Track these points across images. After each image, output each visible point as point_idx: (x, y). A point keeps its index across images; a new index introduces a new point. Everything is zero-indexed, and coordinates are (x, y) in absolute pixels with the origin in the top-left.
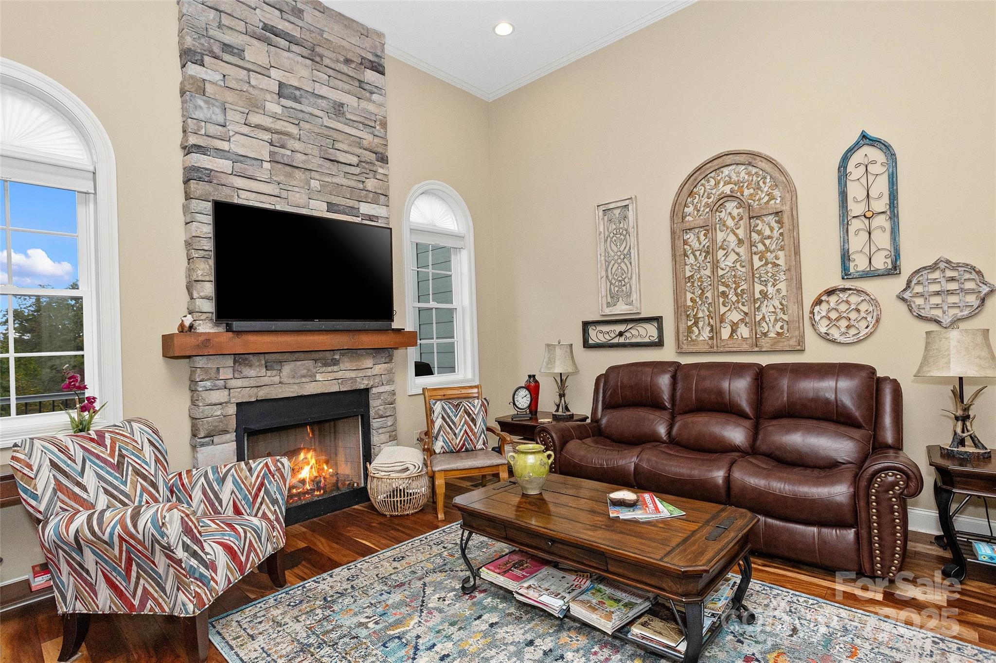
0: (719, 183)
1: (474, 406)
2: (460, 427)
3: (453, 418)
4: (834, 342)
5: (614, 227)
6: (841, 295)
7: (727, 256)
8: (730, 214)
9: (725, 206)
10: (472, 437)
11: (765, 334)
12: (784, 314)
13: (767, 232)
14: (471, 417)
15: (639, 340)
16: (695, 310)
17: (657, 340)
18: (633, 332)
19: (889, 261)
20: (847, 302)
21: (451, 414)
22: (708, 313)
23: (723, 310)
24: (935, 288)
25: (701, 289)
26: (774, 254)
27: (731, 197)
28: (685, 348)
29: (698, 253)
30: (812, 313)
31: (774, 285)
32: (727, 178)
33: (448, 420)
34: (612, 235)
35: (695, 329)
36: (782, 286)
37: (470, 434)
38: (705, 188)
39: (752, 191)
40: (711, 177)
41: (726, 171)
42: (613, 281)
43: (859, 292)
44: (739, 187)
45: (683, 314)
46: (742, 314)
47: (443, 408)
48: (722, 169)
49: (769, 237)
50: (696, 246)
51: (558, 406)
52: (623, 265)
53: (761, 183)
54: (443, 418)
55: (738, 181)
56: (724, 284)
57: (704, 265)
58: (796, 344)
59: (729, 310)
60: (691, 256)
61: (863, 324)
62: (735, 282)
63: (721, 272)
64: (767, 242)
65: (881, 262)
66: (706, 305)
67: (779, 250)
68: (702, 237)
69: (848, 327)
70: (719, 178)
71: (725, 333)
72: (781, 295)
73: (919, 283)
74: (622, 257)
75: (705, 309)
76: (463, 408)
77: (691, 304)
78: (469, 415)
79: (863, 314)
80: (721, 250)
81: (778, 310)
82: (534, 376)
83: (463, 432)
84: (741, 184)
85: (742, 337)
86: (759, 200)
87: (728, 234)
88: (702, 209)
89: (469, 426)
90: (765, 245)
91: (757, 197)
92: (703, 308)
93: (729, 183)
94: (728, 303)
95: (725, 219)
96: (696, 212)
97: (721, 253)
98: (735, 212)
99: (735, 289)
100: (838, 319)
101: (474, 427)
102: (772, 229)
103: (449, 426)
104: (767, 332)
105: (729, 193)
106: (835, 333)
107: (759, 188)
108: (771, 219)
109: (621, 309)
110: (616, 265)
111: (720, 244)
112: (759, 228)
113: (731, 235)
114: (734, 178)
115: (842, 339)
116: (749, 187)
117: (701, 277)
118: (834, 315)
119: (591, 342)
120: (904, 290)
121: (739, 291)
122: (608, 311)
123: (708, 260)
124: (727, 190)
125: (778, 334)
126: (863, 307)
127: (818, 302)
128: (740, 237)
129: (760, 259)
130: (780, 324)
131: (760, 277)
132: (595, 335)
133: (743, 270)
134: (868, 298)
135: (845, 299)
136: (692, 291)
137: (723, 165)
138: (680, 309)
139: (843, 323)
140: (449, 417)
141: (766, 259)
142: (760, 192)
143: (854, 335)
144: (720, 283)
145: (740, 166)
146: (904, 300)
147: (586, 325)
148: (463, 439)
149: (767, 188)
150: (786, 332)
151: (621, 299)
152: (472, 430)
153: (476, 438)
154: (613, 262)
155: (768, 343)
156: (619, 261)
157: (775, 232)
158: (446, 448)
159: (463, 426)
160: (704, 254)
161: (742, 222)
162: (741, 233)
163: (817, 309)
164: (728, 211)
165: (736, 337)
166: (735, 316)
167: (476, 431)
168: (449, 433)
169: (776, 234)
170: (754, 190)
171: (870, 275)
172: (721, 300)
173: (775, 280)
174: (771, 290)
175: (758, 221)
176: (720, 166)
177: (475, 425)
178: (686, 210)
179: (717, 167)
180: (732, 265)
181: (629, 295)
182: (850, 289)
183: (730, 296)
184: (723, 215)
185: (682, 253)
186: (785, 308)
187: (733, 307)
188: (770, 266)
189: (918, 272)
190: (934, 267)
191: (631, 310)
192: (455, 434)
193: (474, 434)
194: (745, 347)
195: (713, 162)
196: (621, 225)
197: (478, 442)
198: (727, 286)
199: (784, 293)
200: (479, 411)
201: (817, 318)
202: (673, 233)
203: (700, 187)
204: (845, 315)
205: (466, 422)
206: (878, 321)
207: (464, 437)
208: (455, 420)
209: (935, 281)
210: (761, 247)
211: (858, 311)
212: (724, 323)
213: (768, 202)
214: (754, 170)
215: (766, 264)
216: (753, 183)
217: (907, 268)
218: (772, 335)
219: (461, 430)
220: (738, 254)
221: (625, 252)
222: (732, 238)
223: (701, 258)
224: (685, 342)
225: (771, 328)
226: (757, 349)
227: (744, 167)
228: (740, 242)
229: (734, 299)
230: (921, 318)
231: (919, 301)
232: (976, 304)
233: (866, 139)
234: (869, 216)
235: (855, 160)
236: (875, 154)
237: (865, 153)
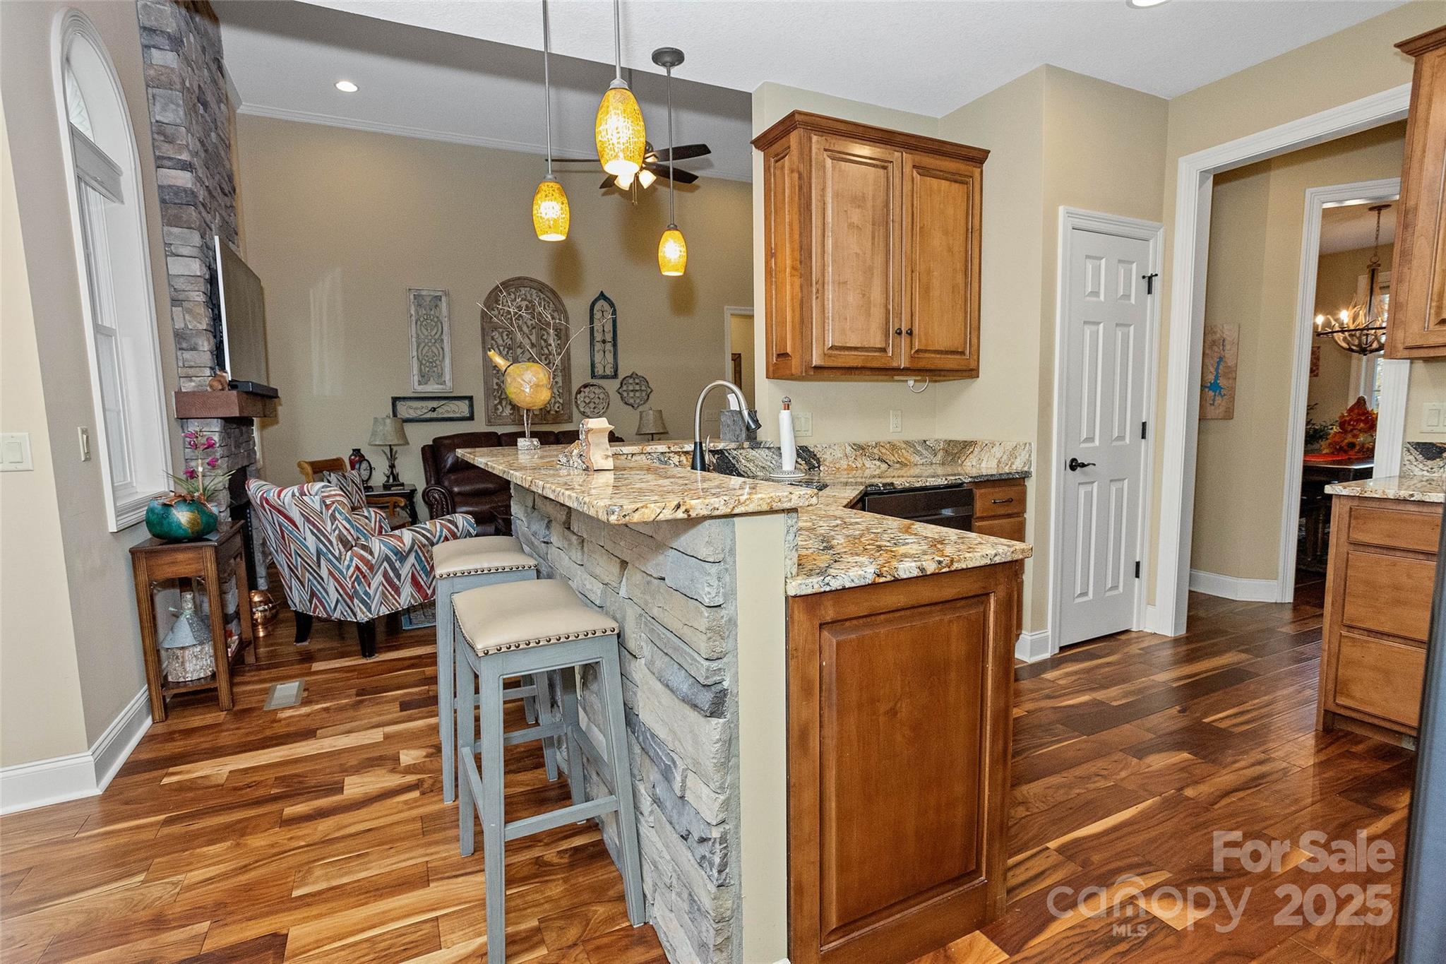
4: (587, 416)
5: (424, 312)
6: (591, 388)
8: (526, 323)
9: (523, 317)
11: (548, 412)
12: (560, 398)
13: (550, 341)
15: (451, 415)
16: (500, 392)
17: (468, 415)
18: (446, 408)
19: (613, 370)
20: (594, 392)
24: (631, 388)
25: (504, 376)
26: (554, 357)
27: (527, 311)
28: (493, 421)
29: (502, 348)
30: (576, 398)
31: (554, 378)
32: (523, 296)
34: (422, 319)
35: (499, 407)
36: (559, 379)
38: (507, 299)
40: (512, 292)
41: (523, 290)
42: (424, 362)
43: (599, 387)
44: (532, 305)
45: (491, 395)
48: (520, 288)
49: (551, 345)
50: (500, 342)
51: (388, 477)
52: (433, 348)
53: (546, 306)
55: (532, 300)
58: (568, 418)
61: (601, 407)
64: (550, 348)
65: (609, 371)
68: (505, 337)
69: (594, 408)
70: (518, 294)
72: (558, 385)
73: (625, 384)
74: (433, 341)
77: (496, 387)
79: (601, 401)
81: (556, 395)
82: (359, 450)
85: (534, 414)
88: (505, 315)
90: (548, 350)
93: (525, 300)
95: (523, 326)
96: (500, 316)
97: (519, 351)
98: (529, 323)
100: (589, 403)
102: (553, 340)
104: (550, 410)
105: (525, 307)
106: (588, 412)
107: (545, 309)
108: (553, 333)
109: (432, 388)
110: (427, 348)
111: (519, 344)
112: (545, 337)
113: (526, 338)
114: (529, 298)
115: (592, 416)
118: (587, 401)
119: (400, 416)
120: (620, 387)
122: (420, 388)
123: (510, 354)
124: (524, 304)
125: (556, 412)
126: (602, 396)
127: (579, 392)
128: (533, 342)
129: (546, 359)
130: (557, 405)
132: (405, 410)
134: (604, 390)
135: (593, 390)
136: (497, 377)
138: (488, 391)
139: (592, 406)
141: (549, 360)
143: (597, 413)
145: (533, 290)
146: (619, 393)
147: (395, 400)
149: (550, 310)
150: (561, 410)
151: (432, 379)
154: (423, 344)
156: (430, 344)
157: (555, 342)
161: (534, 331)
162: (533, 338)
163: (579, 396)
164: (524, 321)
171: (604, 377)
175: (544, 333)
176: (519, 285)
178: (493, 312)
179: (517, 286)
181: (441, 375)
182: (595, 385)
186: (561, 395)
189: (625, 377)
190: (631, 377)
191: (444, 389)
195: (515, 281)
196: (432, 312)
199: (560, 384)
201: (579, 402)
202: (483, 329)
204: (593, 401)
206: (608, 405)
209: (631, 384)
210: (546, 351)
211: (599, 398)
214: (542, 296)
215: (549, 363)
217: (621, 375)
218: (552, 412)
220: (531, 353)
221: (436, 337)
222: (527, 341)
223: (504, 353)
224: (493, 416)
225: (552, 408)
226: (545, 422)
227: (535, 291)
230: (626, 403)
231: (625, 394)
232: (646, 398)
233: (602, 296)
234: (604, 342)
235: (597, 307)
236: (606, 306)
237: (602, 302)
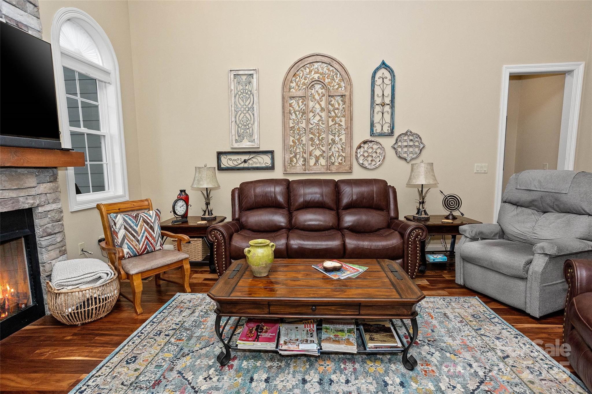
0: (311, 71)
1: (150, 216)
2: (141, 234)
3: (135, 227)
4: (365, 168)
5: (241, 88)
6: (370, 144)
7: (315, 117)
8: (317, 91)
9: (315, 86)
10: (152, 241)
11: (333, 164)
12: (343, 152)
13: (337, 106)
14: (149, 225)
15: (258, 165)
16: (295, 148)
17: (270, 166)
18: (254, 160)
19: (389, 129)
20: (372, 148)
21: (132, 225)
22: (302, 150)
23: (311, 148)
24: (405, 144)
25: (298, 135)
26: (339, 119)
27: (318, 81)
28: (289, 171)
29: (297, 113)
30: (356, 152)
31: (339, 136)
32: (316, 70)
33: (130, 229)
34: (240, 93)
35: (294, 159)
36: (343, 137)
37: (150, 239)
38: (303, 73)
39: (329, 80)
40: (307, 67)
41: (316, 65)
42: (240, 125)
43: (377, 143)
44: (323, 76)
45: (288, 150)
46: (322, 151)
47: (125, 220)
48: (314, 63)
49: (337, 109)
50: (297, 108)
51: (205, 212)
52: (247, 115)
53: (335, 77)
54: (126, 228)
55: (323, 72)
56: (312, 133)
57: (301, 121)
58: (348, 169)
59: (315, 149)
60: (293, 114)
61: (378, 159)
62: (318, 133)
63: (311, 126)
64: (336, 111)
65: (386, 129)
66: (301, 145)
67: (342, 117)
68: (300, 104)
69: (372, 161)
70: (312, 68)
71: (312, 162)
72: (342, 142)
73: (400, 141)
74: (247, 109)
75: (301, 147)
76: (142, 219)
77: (293, 144)
78: (148, 224)
79: (378, 155)
80: (311, 113)
81: (340, 150)
82: (184, 191)
83: (144, 238)
84: (324, 75)
85: (321, 165)
86: (334, 86)
87: (316, 104)
88: (301, 86)
89: (149, 233)
90: (335, 113)
91: (332, 85)
92: (300, 146)
93: (317, 73)
94: (314, 144)
95: (315, 94)
96: (297, 87)
97: (311, 114)
98: (320, 91)
99: (319, 137)
100: (368, 156)
101: (153, 233)
102: (339, 104)
103: (132, 234)
104: (334, 162)
105: (317, 79)
106: (366, 164)
107: (334, 79)
108: (339, 99)
109: (246, 144)
110: (242, 115)
111: (311, 109)
112: (332, 103)
113: (317, 104)
114: (320, 71)
115: (369, 167)
116: (329, 77)
117: (299, 128)
118: (366, 154)
119: (222, 166)
120: (395, 144)
121: (320, 138)
122: (236, 145)
123: (304, 118)
124: (316, 76)
125: (339, 163)
126: (379, 151)
127: (359, 147)
128: (322, 107)
129: (332, 121)
130: (340, 158)
131: (332, 131)
132: (226, 162)
133: (323, 126)
134: (381, 146)
135: (371, 146)
136: (293, 136)
137: (314, 61)
138: (286, 147)
139: (370, 159)
140: (131, 227)
141: (336, 121)
142: (334, 82)
143: (374, 165)
144: (310, 132)
145: (324, 64)
146: (394, 148)
147: (219, 154)
148: (145, 243)
149: (338, 80)
150: (343, 162)
151: (245, 138)
152: (151, 236)
153: (155, 241)
154: (240, 112)
155: (335, 168)
156: (245, 112)
157: (341, 106)
158: (131, 253)
159: (144, 233)
160: (301, 114)
161: (323, 98)
162: (323, 104)
163: (359, 150)
164: (316, 90)
165: (318, 165)
166: (318, 153)
167: (154, 236)
168: (132, 241)
169: (341, 108)
170: (331, 80)
171: (382, 135)
172: (310, 143)
173: (339, 133)
174: (337, 139)
175: (332, 99)
176: (313, 61)
177: (153, 231)
178: (291, 84)
179: (311, 62)
180: (317, 123)
181: (251, 135)
182: (373, 141)
183: (315, 141)
184: (313, 91)
185: (289, 111)
186: (344, 149)
187: (317, 147)
188: (337, 125)
189: (400, 135)
190: (405, 134)
191: (253, 146)
192: (138, 241)
193: (153, 238)
194: (323, 170)
195: (309, 58)
196: (247, 87)
197: (157, 244)
198: (314, 135)
199: (344, 141)
200: (155, 220)
201: (359, 155)
202: (283, 98)
203: (300, 72)
204: (371, 154)
205: (146, 230)
206: (384, 158)
207: (146, 242)
208: (137, 229)
209: (406, 141)
210: (333, 114)
211: (376, 153)
212: (311, 156)
213: (337, 89)
214: (331, 68)
215: (335, 124)
216: (331, 76)
217: (397, 133)
218: (336, 164)
219: (142, 236)
220: (321, 116)
221: (249, 106)
222: (317, 106)
223: (299, 116)
224: (289, 167)
225: (336, 160)
226: (329, 172)
227: (326, 65)
228: (322, 110)
229: (318, 142)
230: (400, 157)
231: (399, 150)
232: (418, 152)
233: (384, 65)
234: (383, 105)
235: (379, 74)
236: (387, 74)
237: (383, 72)
